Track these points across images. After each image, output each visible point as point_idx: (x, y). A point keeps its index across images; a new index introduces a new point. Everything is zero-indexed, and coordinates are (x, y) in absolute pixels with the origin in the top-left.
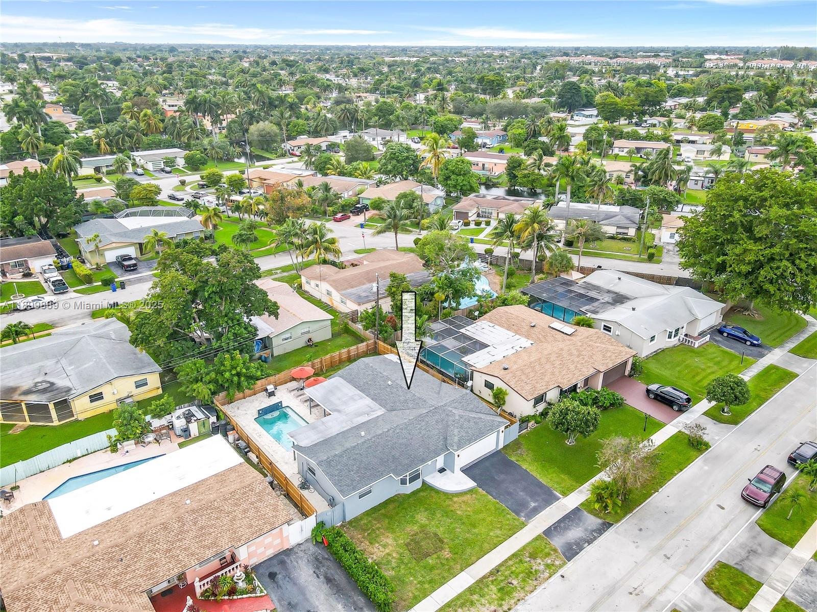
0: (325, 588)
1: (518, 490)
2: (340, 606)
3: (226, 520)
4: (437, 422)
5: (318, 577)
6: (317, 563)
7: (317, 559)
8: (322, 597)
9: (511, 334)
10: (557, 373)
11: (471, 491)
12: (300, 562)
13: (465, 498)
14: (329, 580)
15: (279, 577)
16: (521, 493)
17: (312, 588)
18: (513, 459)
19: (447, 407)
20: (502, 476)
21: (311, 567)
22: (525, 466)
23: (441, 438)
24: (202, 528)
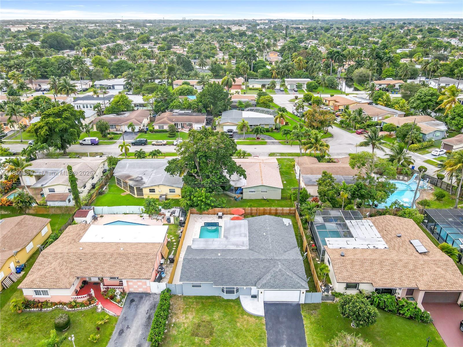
0: (145, 320)
1: (285, 333)
2: (140, 333)
3: (126, 264)
4: (264, 267)
5: (147, 313)
6: (154, 306)
7: (155, 305)
8: (139, 323)
9: (379, 235)
10: (379, 274)
11: (258, 317)
12: (148, 302)
13: (250, 319)
14: (149, 318)
15: (134, 303)
16: (285, 336)
17: (140, 317)
18: (303, 314)
19: (278, 262)
20: (285, 320)
21: (149, 307)
22: (306, 322)
23: (258, 277)
24: (116, 263)
